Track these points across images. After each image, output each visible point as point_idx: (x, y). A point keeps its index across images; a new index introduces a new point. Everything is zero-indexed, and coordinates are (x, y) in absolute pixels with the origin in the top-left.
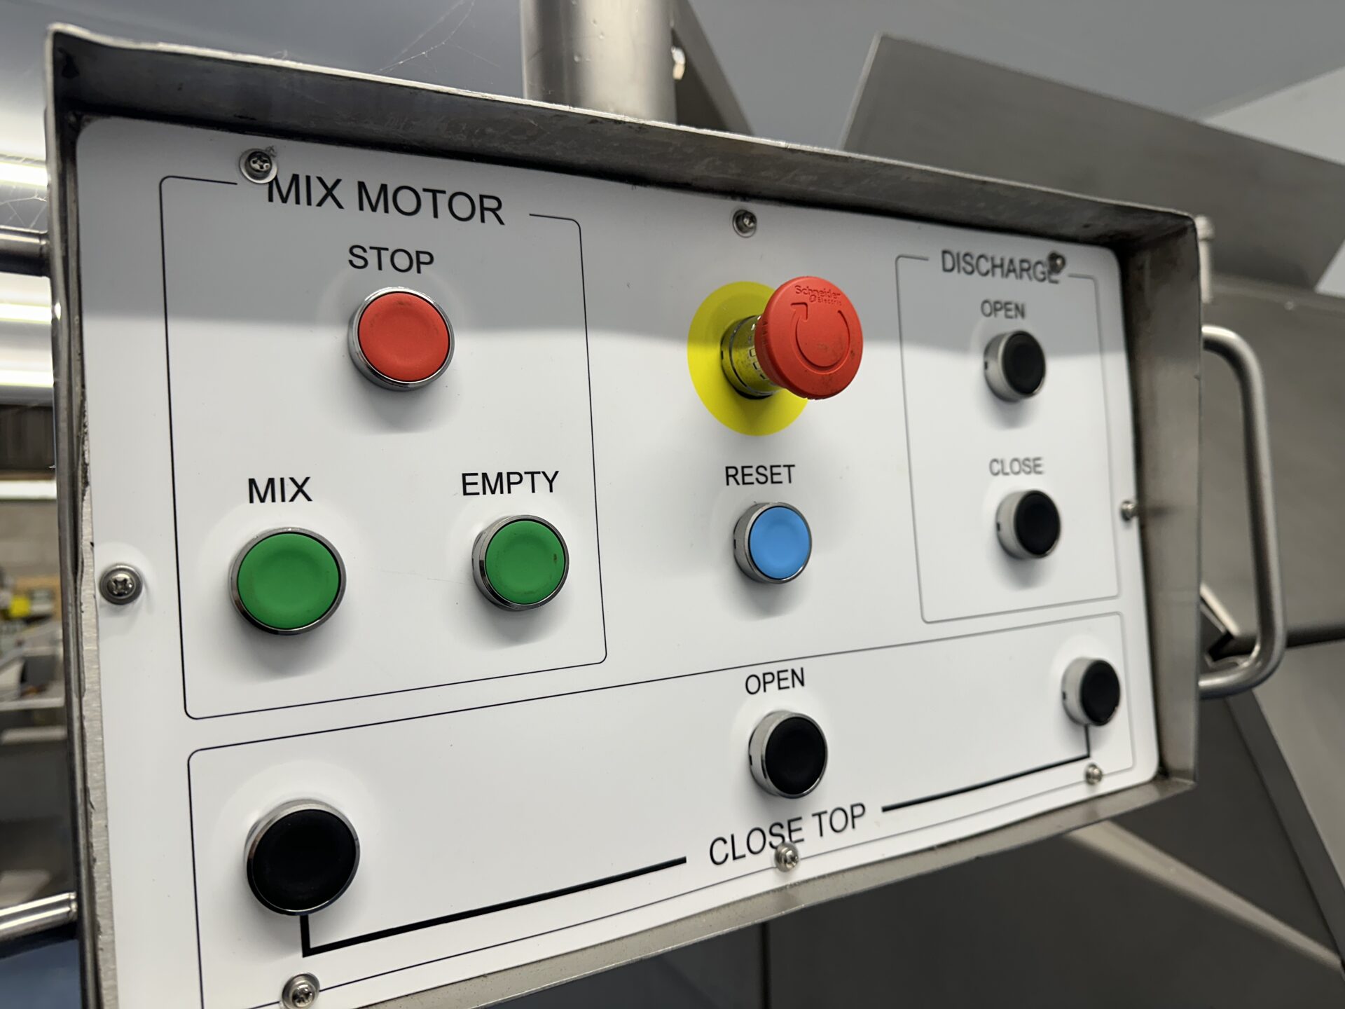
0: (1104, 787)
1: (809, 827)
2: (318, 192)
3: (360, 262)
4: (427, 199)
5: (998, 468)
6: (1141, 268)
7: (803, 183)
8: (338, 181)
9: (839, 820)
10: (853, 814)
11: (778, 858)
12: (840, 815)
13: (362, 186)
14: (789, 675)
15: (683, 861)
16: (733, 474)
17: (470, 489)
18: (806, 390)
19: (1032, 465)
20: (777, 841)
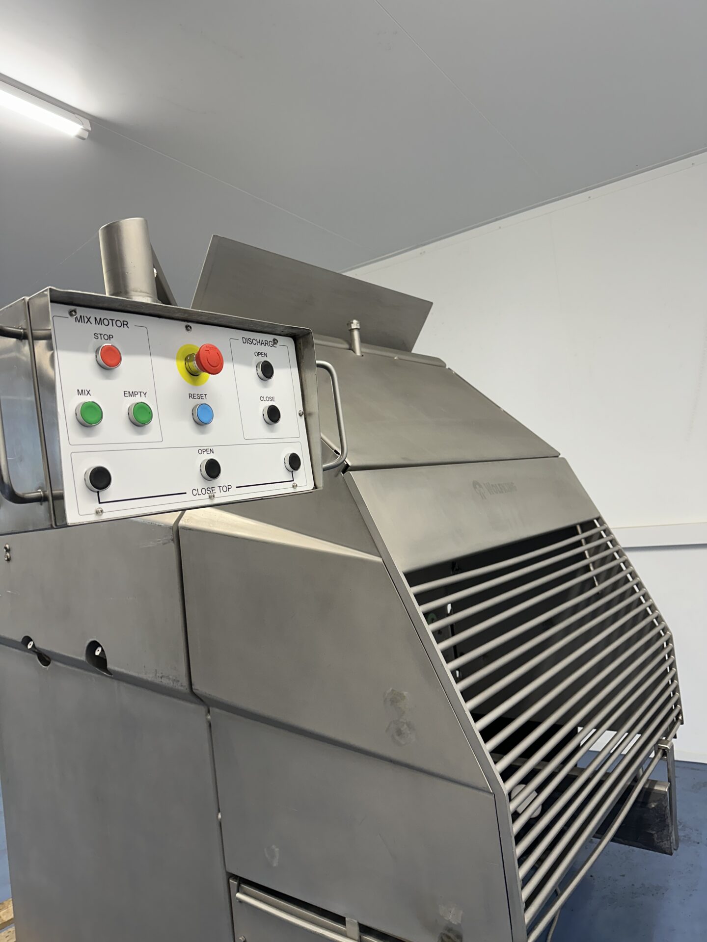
0: (298, 489)
1: (217, 490)
2: (86, 320)
3: (97, 337)
4: (110, 321)
5: (262, 399)
6: (300, 343)
7: (204, 319)
8: (90, 317)
9: (225, 489)
10: (229, 488)
11: (210, 497)
12: (225, 487)
13: (96, 318)
14: (209, 450)
15: (185, 493)
16: (191, 396)
17: (126, 395)
18: (210, 371)
19: (272, 399)
20: (209, 492)
